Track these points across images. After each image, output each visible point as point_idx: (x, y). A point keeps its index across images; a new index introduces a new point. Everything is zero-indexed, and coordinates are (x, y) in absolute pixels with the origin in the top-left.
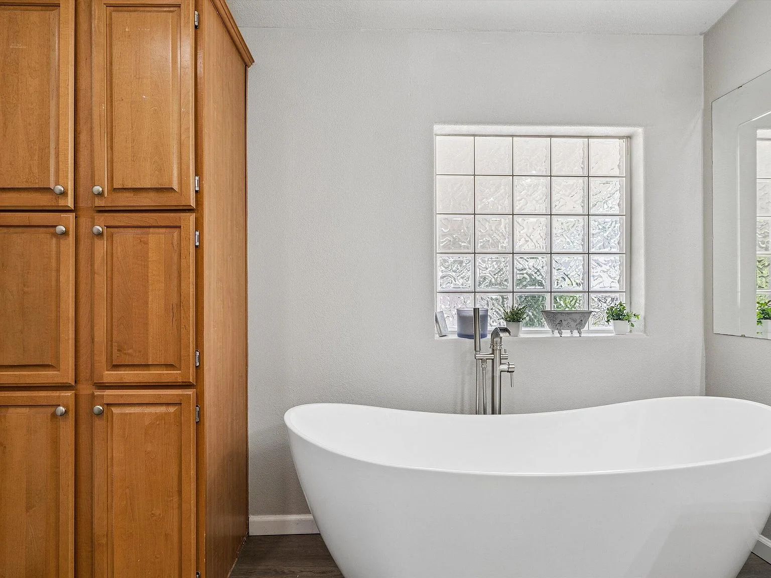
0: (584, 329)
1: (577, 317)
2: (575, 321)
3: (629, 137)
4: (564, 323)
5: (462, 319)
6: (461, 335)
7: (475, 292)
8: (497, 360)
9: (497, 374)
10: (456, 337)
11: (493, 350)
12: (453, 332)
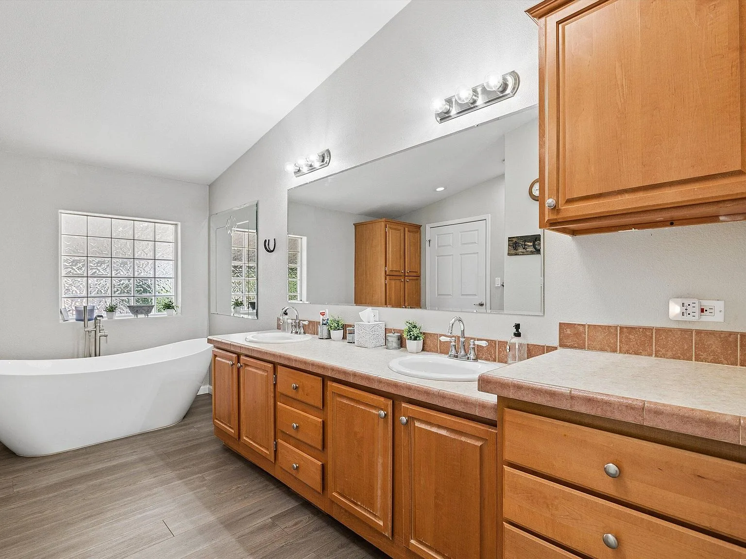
0: (151, 313)
1: (146, 308)
2: (145, 310)
3: (176, 224)
4: (139, 311)
5: (78, 312)
6: (77, 320)
7: (87, 297)
8: (98, 331)
9: (98, 338)
10: (75, 321)
11: (95, 326)
12: (72, 319)
